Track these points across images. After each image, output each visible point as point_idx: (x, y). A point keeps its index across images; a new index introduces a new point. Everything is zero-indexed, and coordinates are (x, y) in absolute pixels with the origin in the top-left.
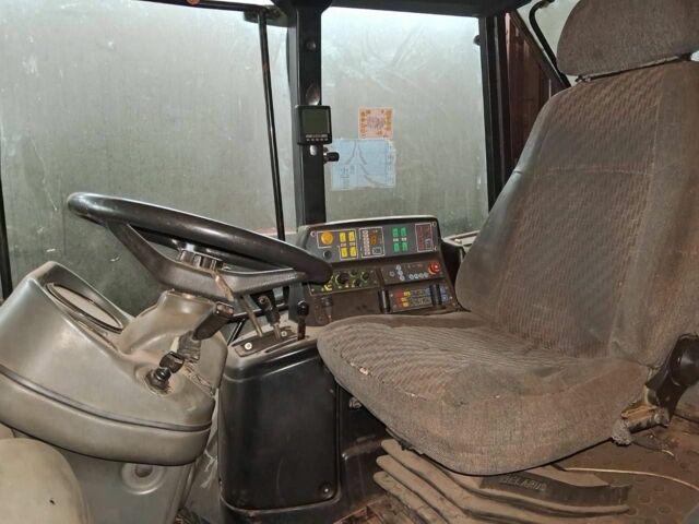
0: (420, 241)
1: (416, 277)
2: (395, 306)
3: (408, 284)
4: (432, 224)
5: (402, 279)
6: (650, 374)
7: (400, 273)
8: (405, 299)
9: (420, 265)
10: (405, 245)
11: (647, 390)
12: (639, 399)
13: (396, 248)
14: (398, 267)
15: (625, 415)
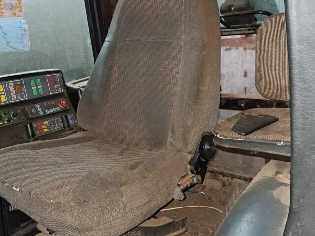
0: (51, 86)
1: (51, 111)
2: (38, 133)
3: (46, 116)
4: (58, 75)
5: (42, 113)
6: (190, 157)
7: (40, 109)
8: (45, 127)
9: (53, 103)
10: (41, 90)
11: (189, 166)
12: (186, 172)
13: (35, 93)
14: (38, 106)
15: (179, 183)
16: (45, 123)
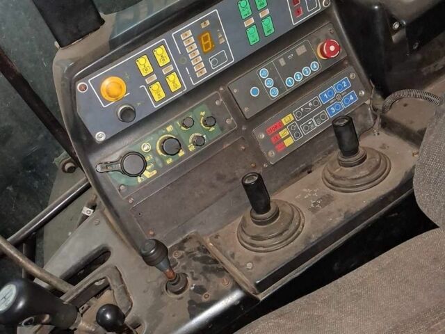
0: (293, 2)
1: (299, 77)
2: (271, 154)
5: (274, 94)
7: (269, 83)
8: (287, 132)
9: (301, 50)
10: (268, 23)
13: (253, 36)
14: (263, 73)
16: (285, 121)
